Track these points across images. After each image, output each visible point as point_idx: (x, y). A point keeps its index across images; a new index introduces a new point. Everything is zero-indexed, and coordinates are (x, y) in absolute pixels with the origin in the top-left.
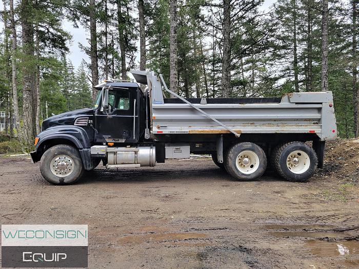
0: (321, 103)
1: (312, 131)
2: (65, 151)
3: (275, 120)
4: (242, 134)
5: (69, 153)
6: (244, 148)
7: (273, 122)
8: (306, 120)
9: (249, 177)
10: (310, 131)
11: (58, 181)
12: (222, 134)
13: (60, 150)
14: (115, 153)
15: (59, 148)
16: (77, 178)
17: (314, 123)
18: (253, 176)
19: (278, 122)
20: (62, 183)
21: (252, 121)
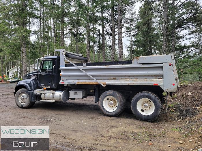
0: (163, 63)
1: (156, 84)
2: (24, 91)
3: (129, 76)
4: (106, 85)
5: (25, 92)
6: (108, 94)
7: (128, 77)
8: (152, 76)
9: (111, 114)
10: (154, 84)
11: (21, 106)
12: (95, 85)
13: (22, 91)
14: (45, 94)
15: (21, 90)
16: (29, 105)
17: (159, 78)
18: (114, 114)
19: (132, 77)
20: (22, 107)
21: (115, 77)
